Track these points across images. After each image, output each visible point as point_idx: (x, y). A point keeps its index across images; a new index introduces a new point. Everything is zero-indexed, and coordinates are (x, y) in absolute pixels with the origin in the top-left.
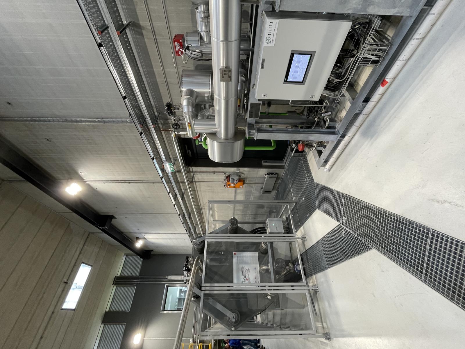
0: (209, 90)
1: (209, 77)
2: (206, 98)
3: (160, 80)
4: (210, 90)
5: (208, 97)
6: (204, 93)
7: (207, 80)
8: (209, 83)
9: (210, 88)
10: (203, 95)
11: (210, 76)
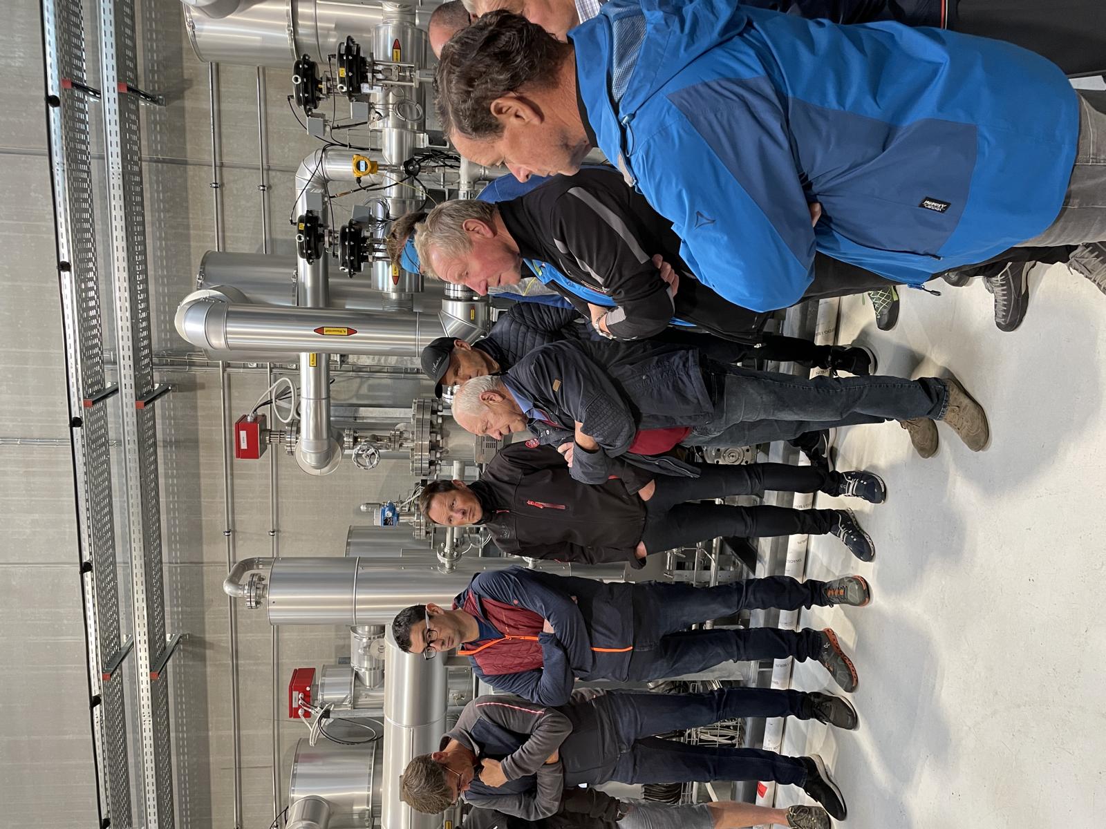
0: (366, 793)
1: (369, 758)
2: (356, 817)
3: (220, 759)
4: (369, 791)
5: (361, 814)
6: (351, 802)
7: (363, 765)
8: (368, 771)
9: (369, 788)
10: (347, 809)
11: (372, 755)
